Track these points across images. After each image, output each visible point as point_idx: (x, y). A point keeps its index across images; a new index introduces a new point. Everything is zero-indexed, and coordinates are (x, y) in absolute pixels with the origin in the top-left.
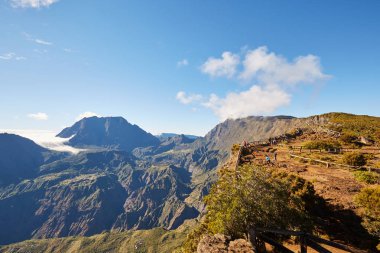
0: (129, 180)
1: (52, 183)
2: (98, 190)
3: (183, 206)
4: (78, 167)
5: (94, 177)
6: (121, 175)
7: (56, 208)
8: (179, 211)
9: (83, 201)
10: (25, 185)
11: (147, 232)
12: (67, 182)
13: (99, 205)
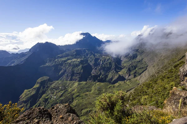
0: (93, 62)
1: (65, 61)
2: (81, 66)
3: (118, 75)
4: (72, 55)
5: (79, 60)
6: (89, 60)
7: (67, 71)
8: (116, 77)
9: (76, 69)
10: (56, 61)
11: (102, 84)
12: (69, 61)
13: (82, 71)
